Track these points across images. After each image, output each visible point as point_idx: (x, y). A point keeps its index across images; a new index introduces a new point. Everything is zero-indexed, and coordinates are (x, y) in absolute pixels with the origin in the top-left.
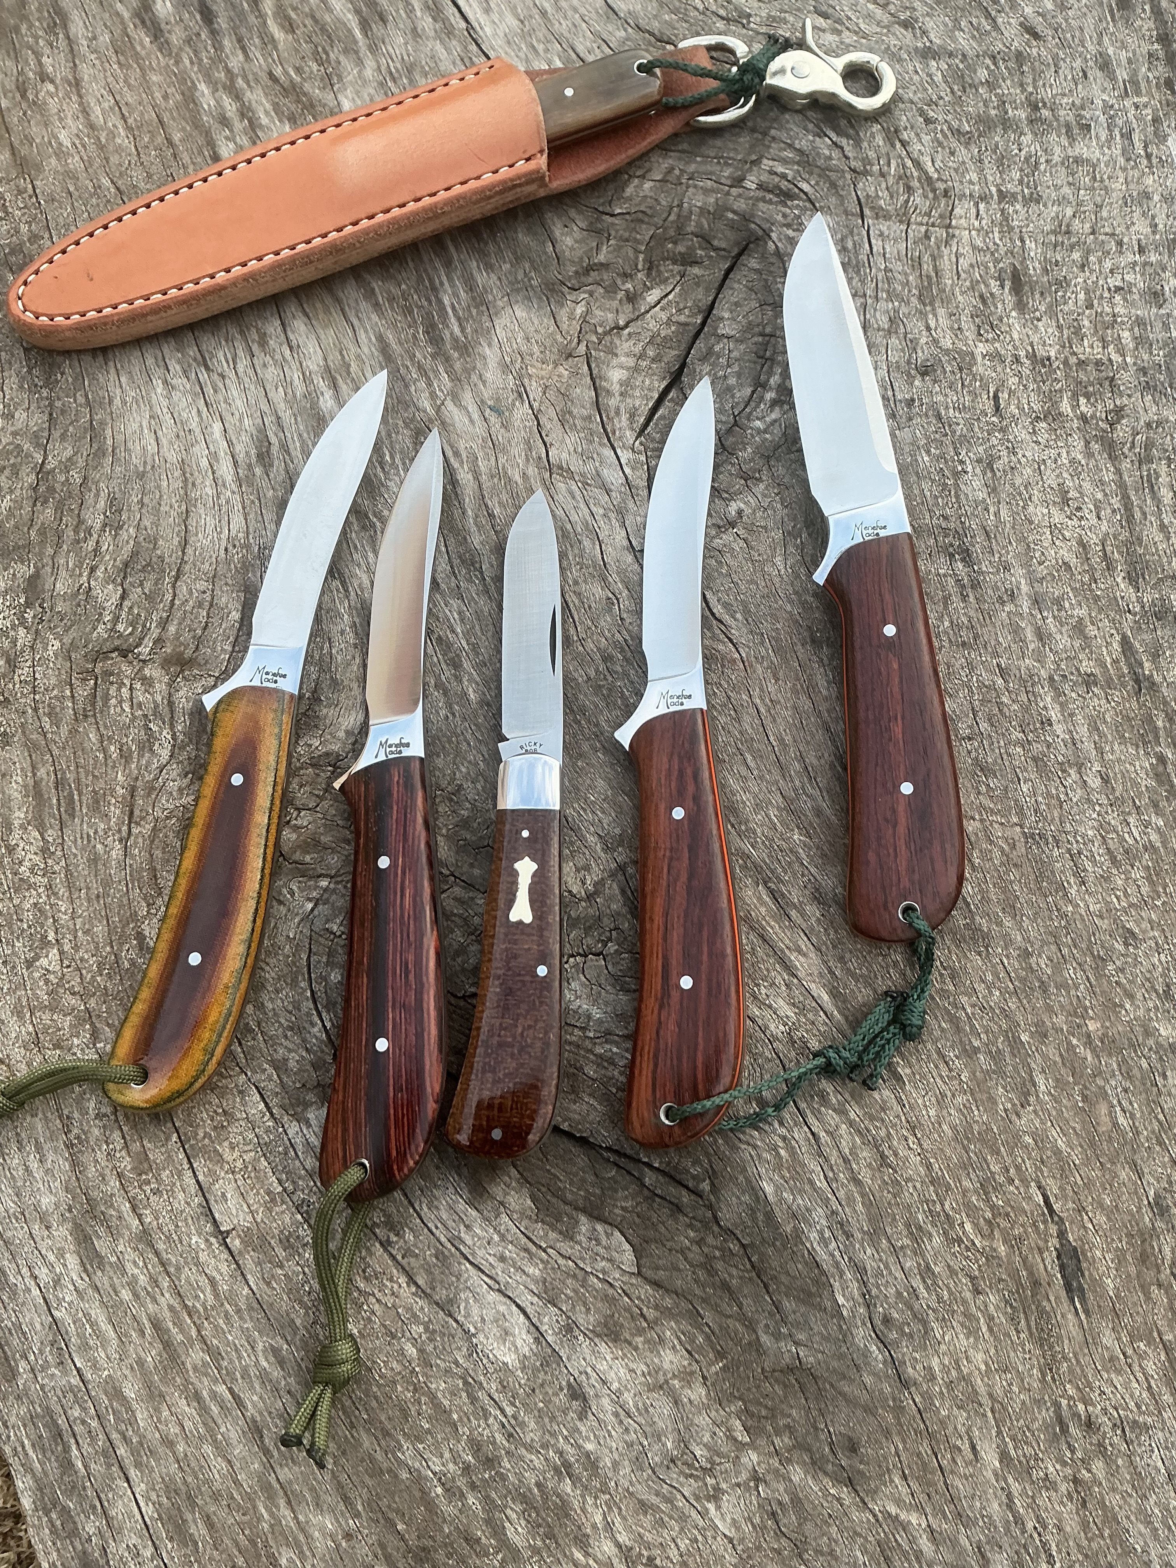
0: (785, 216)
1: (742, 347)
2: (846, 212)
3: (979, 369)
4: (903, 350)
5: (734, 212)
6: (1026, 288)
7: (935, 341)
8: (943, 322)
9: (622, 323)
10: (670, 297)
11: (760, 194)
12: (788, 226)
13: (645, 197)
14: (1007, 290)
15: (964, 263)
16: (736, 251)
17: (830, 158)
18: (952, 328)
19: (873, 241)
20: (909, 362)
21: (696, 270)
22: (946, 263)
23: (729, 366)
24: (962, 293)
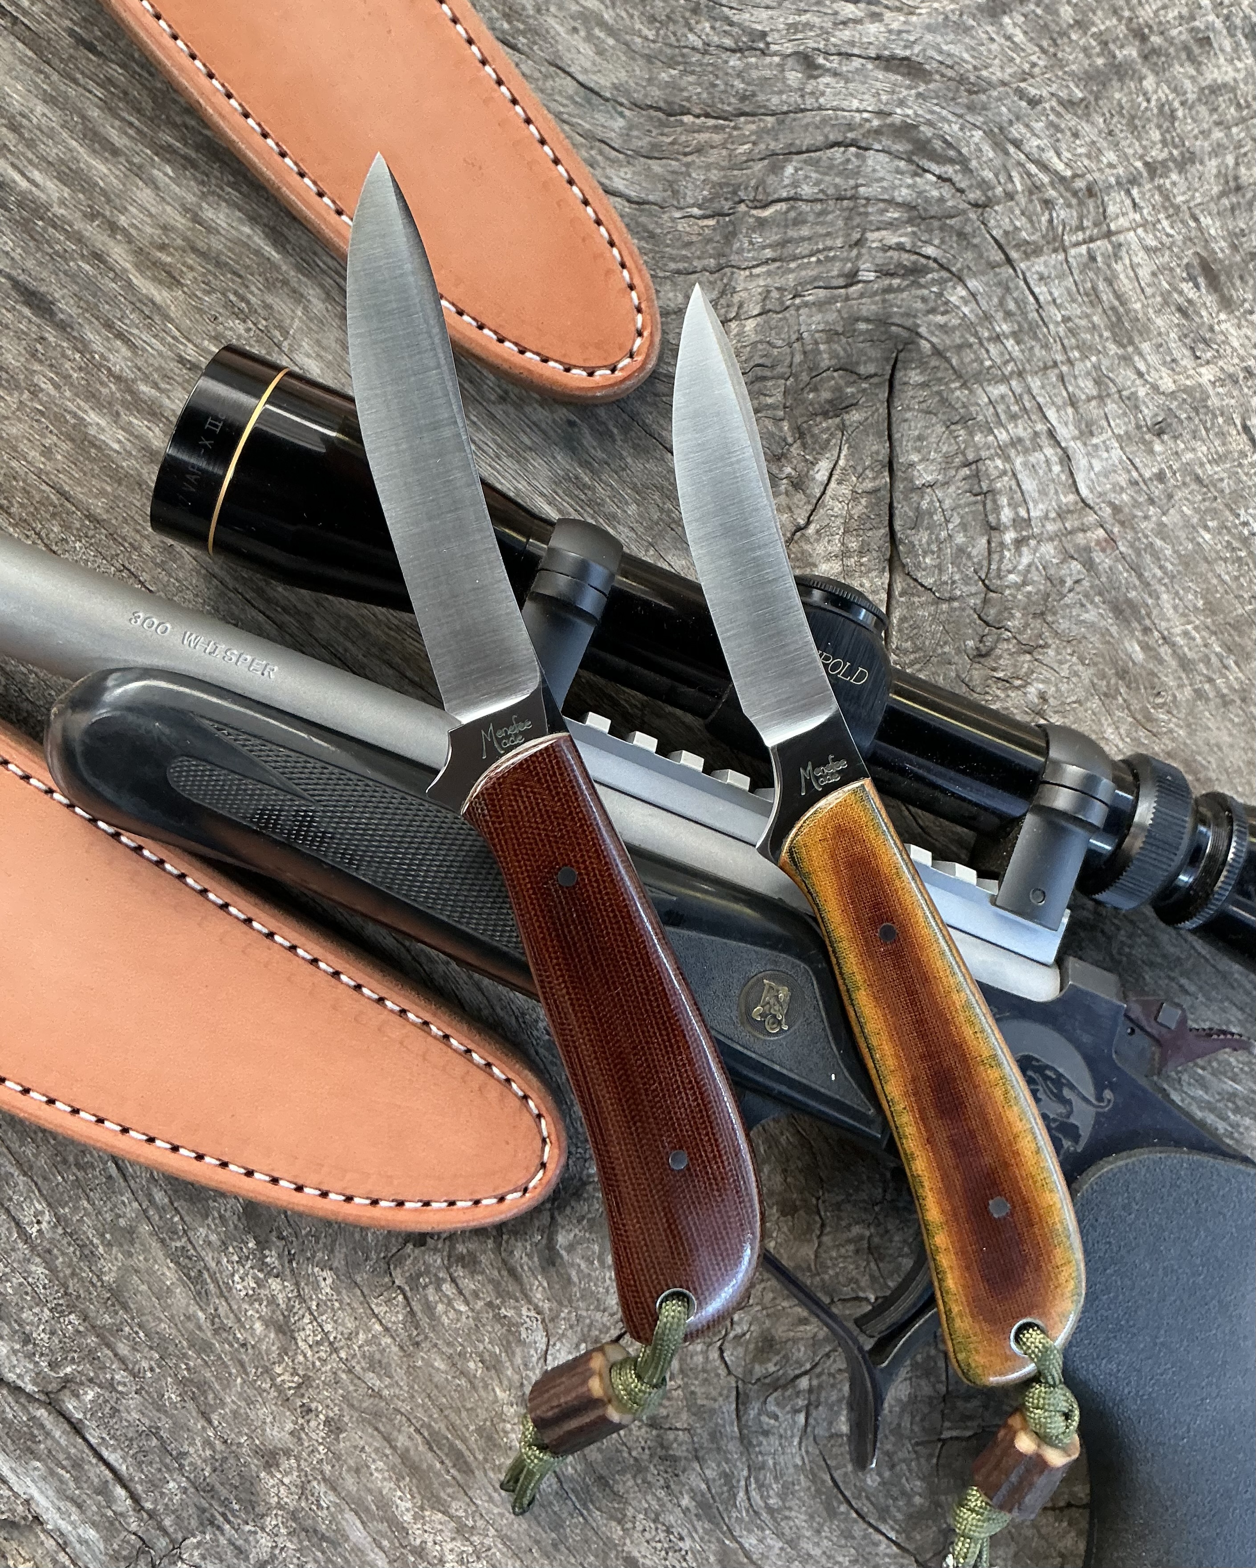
0: (924, 300)
1: (952, 489)
2: (993, 266)
3: (1214, 402)
4: (1125, 414)
5: (867, 320)
6: (1223, 278)
7: (1155, 388)
8: (1153, 359)
9: (802, 522)
10: (842, 462)
11: (887, 281)
12: (933, 311)
13: (754, 344)
14: (1204, 290)
15: (1144, 273)
16: (888, 369)
17: (941, 200)
18: (1164, 363)
19: (1037, 290)
20: (1138, 427)
21: (855, 416)
22: (1125, 284)
23: (947, 521)
24: (1158, 312)
